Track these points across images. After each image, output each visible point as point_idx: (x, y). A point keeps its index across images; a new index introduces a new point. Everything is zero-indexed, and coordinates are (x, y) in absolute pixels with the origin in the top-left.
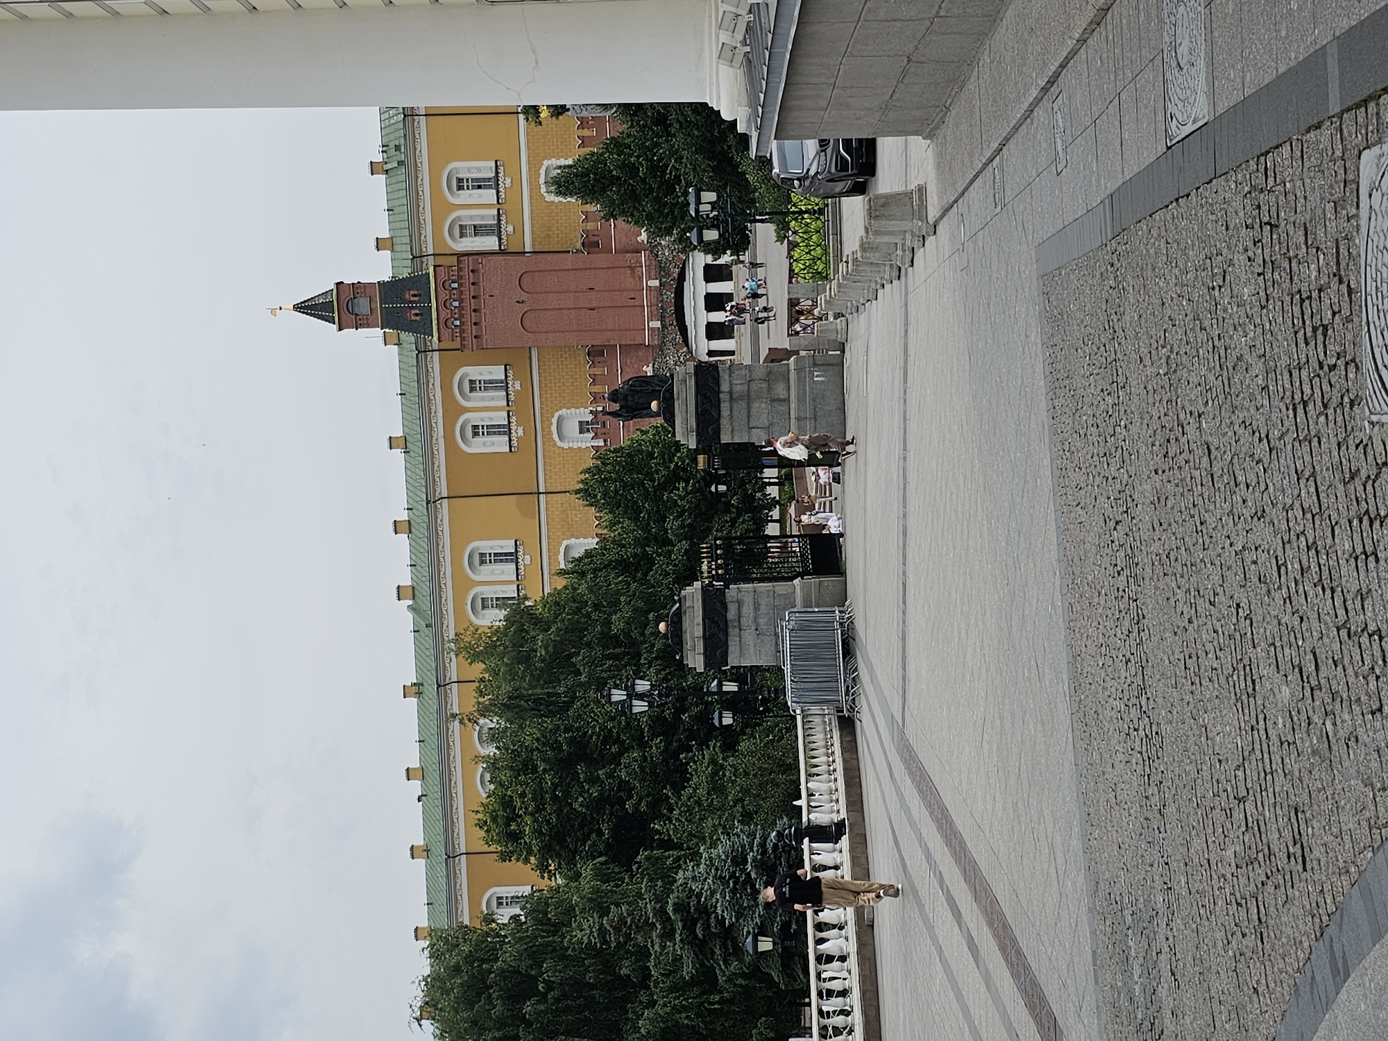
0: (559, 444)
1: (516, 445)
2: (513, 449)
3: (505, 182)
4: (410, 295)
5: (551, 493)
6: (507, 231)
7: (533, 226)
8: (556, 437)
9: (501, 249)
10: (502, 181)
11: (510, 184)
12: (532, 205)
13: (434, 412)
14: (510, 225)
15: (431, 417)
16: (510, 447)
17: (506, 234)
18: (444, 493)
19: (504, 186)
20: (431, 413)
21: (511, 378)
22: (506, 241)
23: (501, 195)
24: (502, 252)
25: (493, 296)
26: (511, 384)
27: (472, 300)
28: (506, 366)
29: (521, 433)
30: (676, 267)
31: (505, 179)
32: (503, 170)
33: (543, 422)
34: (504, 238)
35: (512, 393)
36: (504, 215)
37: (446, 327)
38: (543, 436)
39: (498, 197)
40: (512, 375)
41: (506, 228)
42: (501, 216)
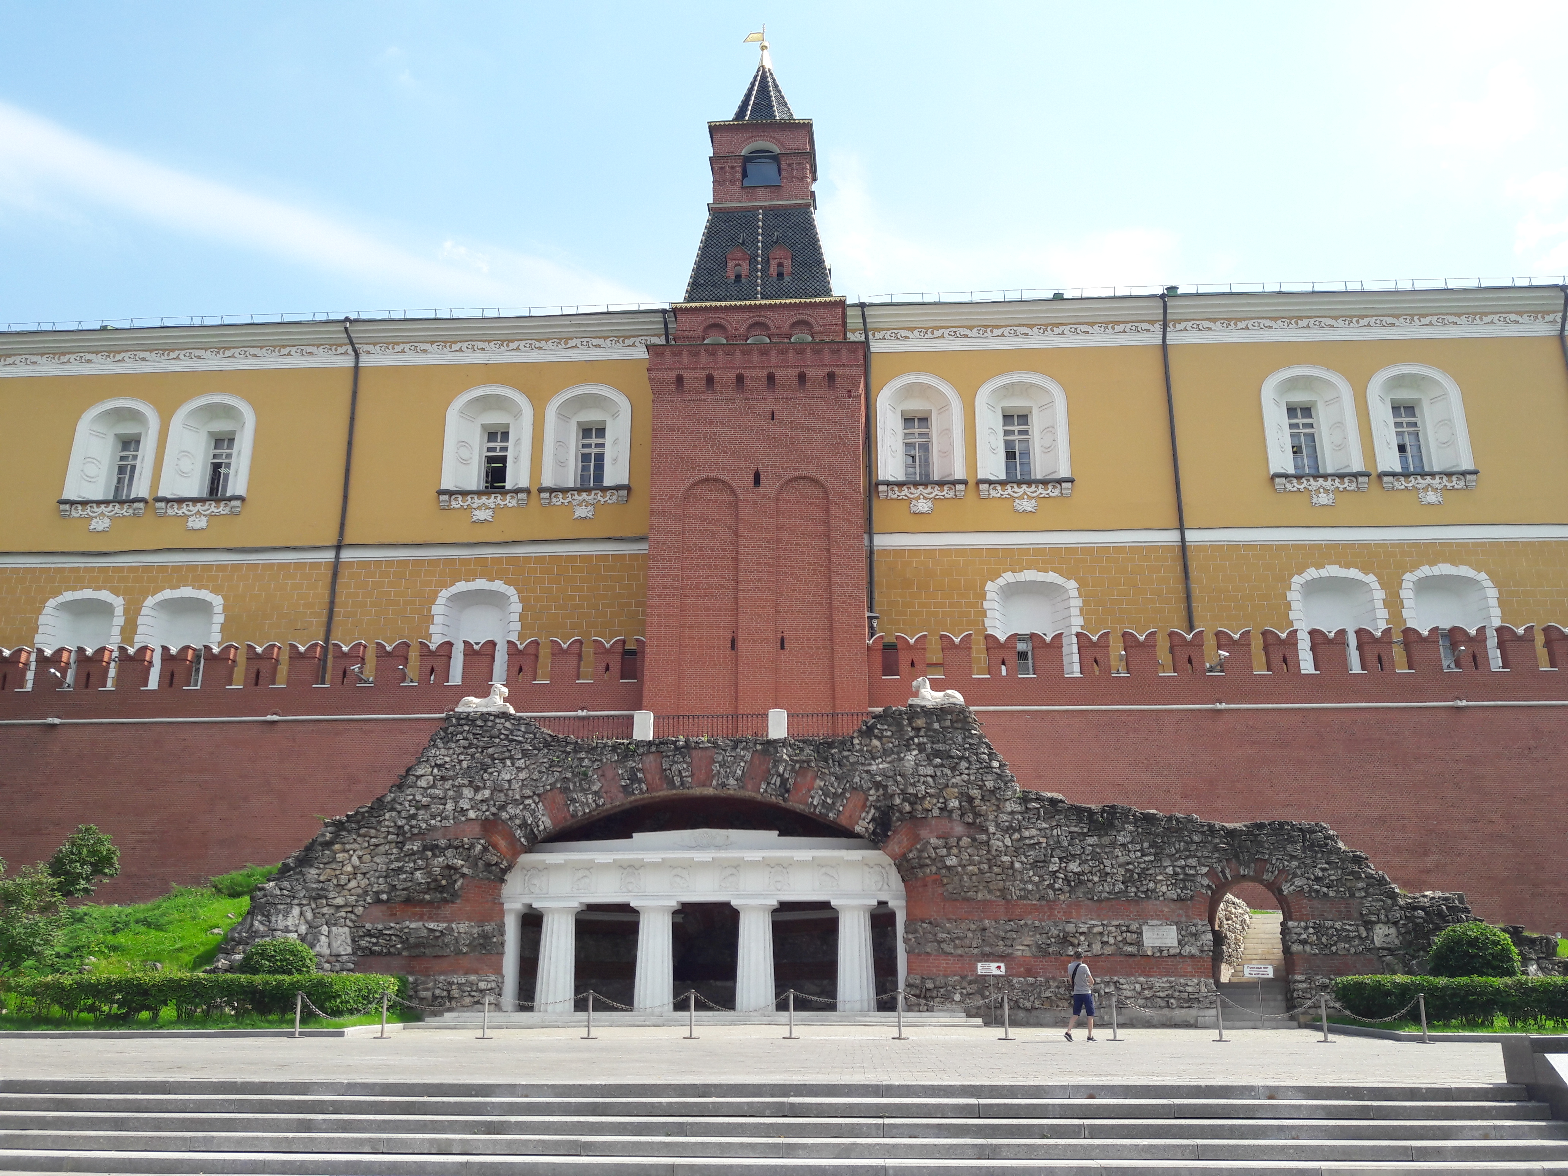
0: (444, 594)
1: (454, 503)
2: (446, 497)
3: (1025, 500)
4: (782, 261)
5: (335, 575)
6: (918, 498)
7: (930, 552)
8: (462, 586)
9: (877, 484)
10: (1025, 493)
11: (1020, 508)
12: (977, 551)
13: (540, 348)
14: (930, 504)
15: (530, 342)
16: (451, 493)
17: (912, 496)
18: (365, 361)
19: (1015, 495)
20: (539, 340)
21: (602, 499)
22: (895, 496)
23: (995, 488)
24: (873, 486)
25: (773, 419)
26: (589, 498)
27: (765, 372)
28: (628, 488)
29: (481, 515)
30: (829, 801)
31: (1030, 498)
32: (1051, 494)
33: (497, 560)
34: (903, 493)
35: (569, 499)
36: (952, 493)
37: (706, 324)
38: (465, 561)
39: (990, 482)
40: (609, 501)
41: (925, 498)
42: (950, 489)
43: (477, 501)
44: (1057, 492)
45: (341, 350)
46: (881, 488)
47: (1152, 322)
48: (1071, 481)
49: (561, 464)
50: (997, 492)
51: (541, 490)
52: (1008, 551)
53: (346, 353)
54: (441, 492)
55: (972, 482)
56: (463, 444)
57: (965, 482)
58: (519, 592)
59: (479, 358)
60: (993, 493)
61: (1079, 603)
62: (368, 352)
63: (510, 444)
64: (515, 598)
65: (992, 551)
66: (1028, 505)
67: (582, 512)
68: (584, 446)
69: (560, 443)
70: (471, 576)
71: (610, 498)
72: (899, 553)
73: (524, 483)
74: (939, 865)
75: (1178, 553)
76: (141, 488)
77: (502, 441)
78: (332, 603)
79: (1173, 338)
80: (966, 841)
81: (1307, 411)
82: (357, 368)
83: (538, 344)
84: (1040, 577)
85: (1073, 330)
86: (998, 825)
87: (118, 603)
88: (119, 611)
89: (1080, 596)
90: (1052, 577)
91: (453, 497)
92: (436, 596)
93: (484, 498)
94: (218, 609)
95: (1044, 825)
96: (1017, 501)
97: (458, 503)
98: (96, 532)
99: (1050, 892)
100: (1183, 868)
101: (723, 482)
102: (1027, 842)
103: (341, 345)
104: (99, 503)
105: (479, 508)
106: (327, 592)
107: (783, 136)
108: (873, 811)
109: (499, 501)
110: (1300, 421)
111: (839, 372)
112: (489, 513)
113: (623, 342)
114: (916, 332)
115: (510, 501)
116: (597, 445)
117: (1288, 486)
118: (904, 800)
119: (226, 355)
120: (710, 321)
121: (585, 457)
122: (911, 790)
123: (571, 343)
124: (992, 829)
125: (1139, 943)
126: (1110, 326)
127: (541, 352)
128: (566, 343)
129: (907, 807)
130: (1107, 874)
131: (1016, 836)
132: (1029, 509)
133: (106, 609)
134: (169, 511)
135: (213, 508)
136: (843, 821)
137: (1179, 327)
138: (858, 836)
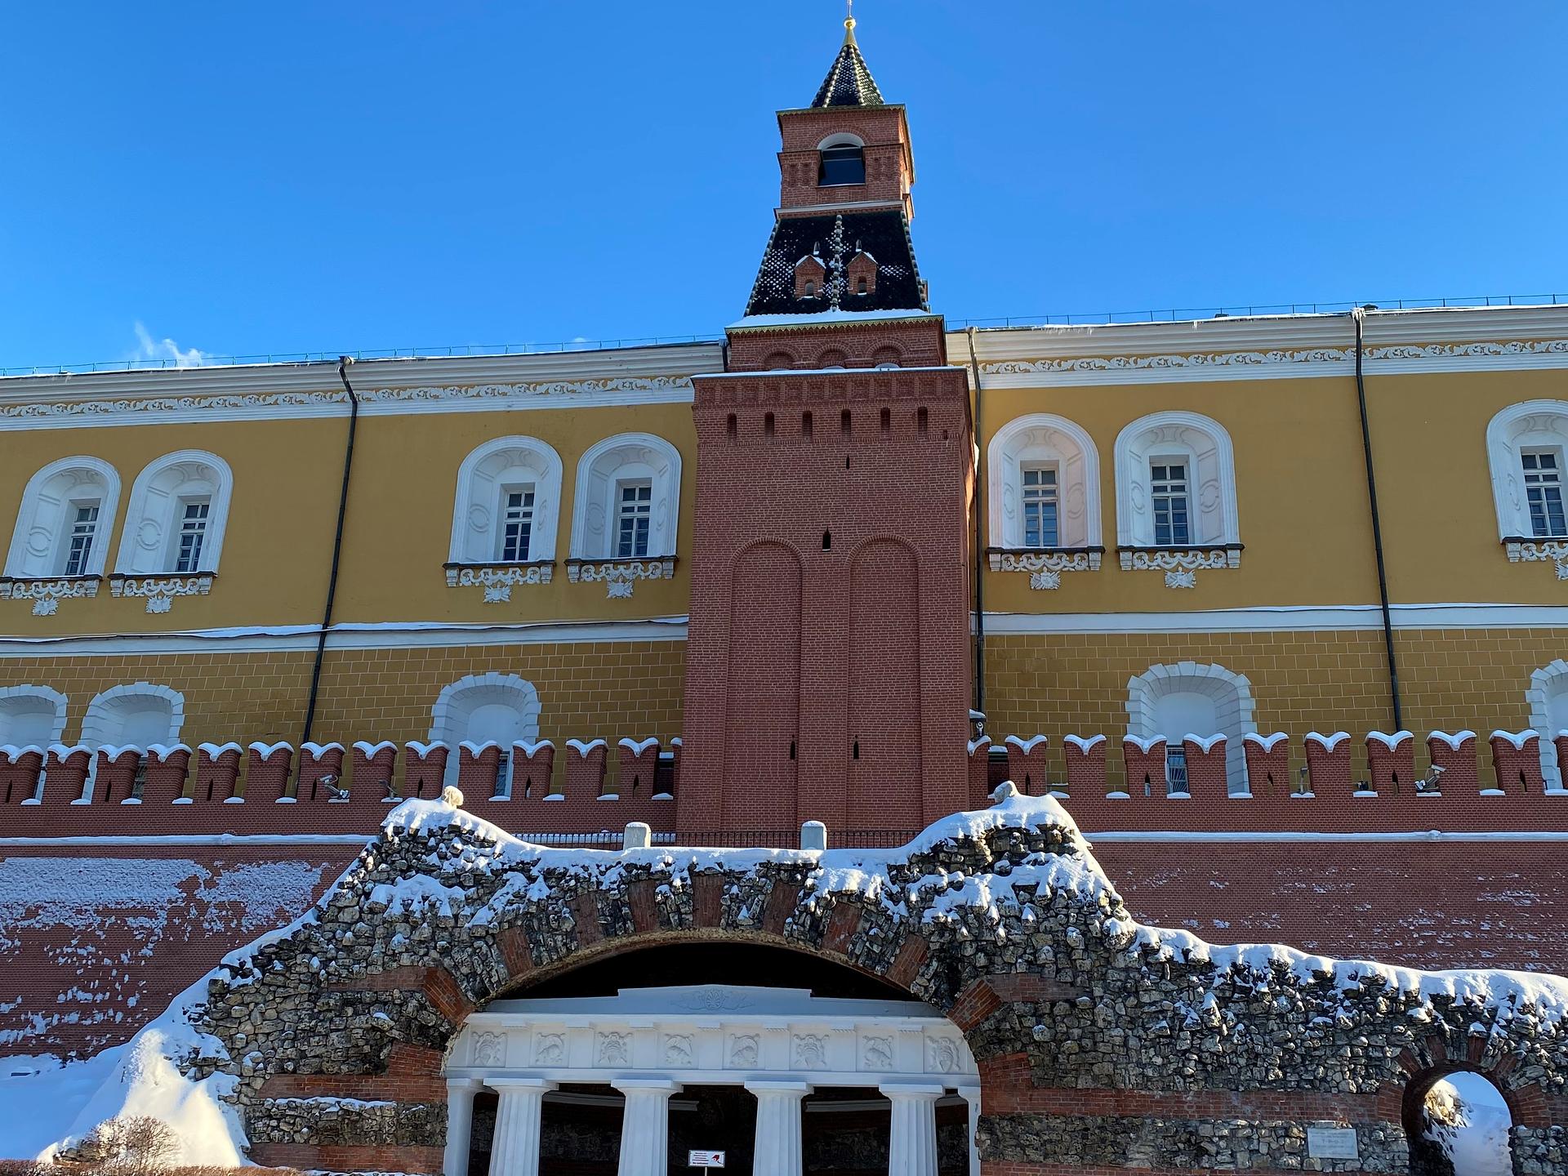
0: (447, 691)
1: (463, 580)
2: (454, 572)
3: (1180, 572)
4: (864, 274)
5: (318, 668)
6: (1040, 571)
7: (1056, 639)
8: (469, 681)
9: (987, 554)
10: (1179, 564)
11: (1174, 585)
12: (1116, 639)
13: (574, 392)
14: (1055, 578)
15: (562, 384)
16: (461, 567)
17: (1033, 568)
18: (365, 411)
19: (1167, 567)
20: (572, 382)
21: (642, 574)
22: (1011, 568)
23: (1140, 558)
24: (982, 553)
25: (848, 467)
26: (628, 572)
27: (838, 410)
28: (676, 560)
29: (494, 595)
30: (876, 949)
31: (1186, 571)
32: (1213, 565)
33: (513, 649)
34: (1021, 564)
35: (602, 575)
36: (1084, 565)
37: (767, 353)
38: (473, 651)
39: (1132, 550)
40: (652, 577)
41: (1049, 571)
42: (1083, 559)
43: (492, 577)
44: (1221, 563)
45: (336, 397)
46: (992, 557)
47: (1343, 349)
48: (1240, 547)
49: (594, 530)
50: (1142, 563)
51: (569, 562)
52: (1157, 638)
53: (343, 401)
54: (447, 566)
55: (1109, 549)
56: (475, 507)
57: (1101, 550)
58: (538, 687)
59: (499, 405)
60: (1138, 564)
61: (1251, 704)
62: (369, 400)
63: (535, 509)
64: (533, 695)
65: (1137, 638)
66: (1183, 580)
67: (617, 590)
68: (625, 510)
69: (594, 505)
70: (480, 669)
71: (654, 572)
72: (1015, 640)
73: (550, 555)
74: (1025, 1040)
75: (1381, 641)
76: (95, 565)
77: (525, 505)
78: (313, 702)
79: (1370, 368)
80: (1062, 1008)
81: (1548, 461)
82: (354, 418)
83: (571, 387)
84: (1201, 670)
85: (1240, 359)
86: (1106, 988)
87: (61, 700)
88: (62, 711)
89: (1253, 696)
90: (1216, 670)
91: (464, 572)
92: (437, 691)
93: (500, 573)
94: (179, 709)
95: (1172, 987)
96: (1169, 573)
97: (468, 579)
98: (39, 616)
99: (1178, 1079)
100: (1365, 1049)
101: (784, 546)
102: (1146, 1009)
103: (337, 392)
104: (45, 581)
105: (494, 586)
106: (308, 688)
107: (869, 125)
108: (935, 964)
109: (518, 577)
110: (1541, 472)
111: (931, 407)
112: (507, 591)
113: (674, 382)
114: (1038, 364)
115: (532, 577)
116: (641, 509)
117: (1525, 554)
118: (978, 950)
119: (201, 405)
120: (773, 350)
121: (627, 524)
122: (988, 936)
123: (610, 385)
124: (1098, 992)
125: (1302, 1152)
126: (1288, 354)
127: (573, 395)
128: (605, 385)
129: (982, 960)
130: (1257, 1055)
131: (1132, 1001)
132: (1185, 584)
133: (46, 707)
134: (127, 592)
135: (177, 586)
136: (894, 977)
137: (1377, 353)
138: (916, 998)
